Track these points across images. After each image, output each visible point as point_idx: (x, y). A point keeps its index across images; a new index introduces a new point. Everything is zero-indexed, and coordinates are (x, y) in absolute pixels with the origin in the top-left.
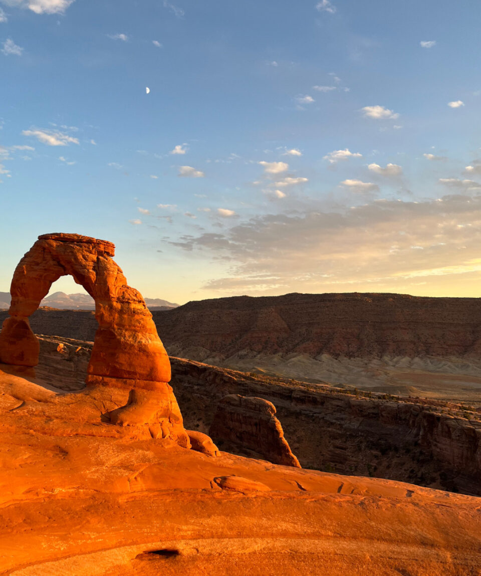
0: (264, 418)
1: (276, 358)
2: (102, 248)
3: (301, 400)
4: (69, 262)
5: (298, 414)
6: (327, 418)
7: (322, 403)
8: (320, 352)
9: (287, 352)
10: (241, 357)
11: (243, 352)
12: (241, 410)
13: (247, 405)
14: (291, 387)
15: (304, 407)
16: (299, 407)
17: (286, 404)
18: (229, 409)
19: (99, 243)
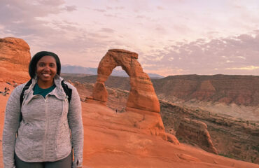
0: (202, 130)
1: (209, 104)
2: (133, 55)
3: (220, 124)
4: (120, 61)
5: (218, 130)
6: (232, 133)
7: (230, 126)
8: (231, 102)
9: (215, 101)
10: (192, 102)
11: (193, 100)
12: (191, 126)
13: (194, 124)
14: (215, 118)
15: (221, 127)
16: (218, 127)
17: (212, 125)
18: (185, 124)
19: (132, 53)
